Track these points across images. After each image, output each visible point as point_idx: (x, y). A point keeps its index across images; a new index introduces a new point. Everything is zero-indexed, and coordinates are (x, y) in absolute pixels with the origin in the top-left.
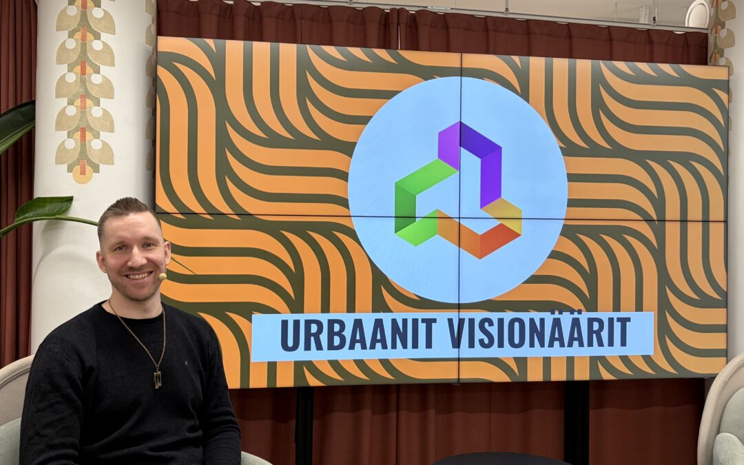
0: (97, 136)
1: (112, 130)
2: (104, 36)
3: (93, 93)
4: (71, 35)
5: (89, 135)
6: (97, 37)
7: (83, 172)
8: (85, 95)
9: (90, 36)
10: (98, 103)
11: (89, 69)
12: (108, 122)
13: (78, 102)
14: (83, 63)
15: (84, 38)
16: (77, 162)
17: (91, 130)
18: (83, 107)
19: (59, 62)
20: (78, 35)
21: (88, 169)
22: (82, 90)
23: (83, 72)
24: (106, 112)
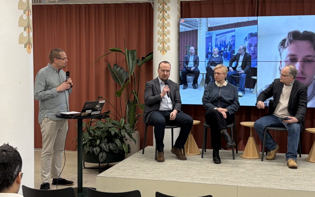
0: (166, 44)
1: (169, 42)
2: (168, 20)
3: (165, 34)
4: (161, 20)
5: (164, 44)
6: (166, 20)
7: (163, 52)
8: (164, 34)
9: (165, 20)
10: (166, 36)
11: (164, 28)
12: (169, 40)
13: (162, 36)
14: (163, 27)
15: (163, 21)
16: (162, 50)
17: (165, 42)
18: (163, 37)
19: (158, 26)
20: (162, 20)
21: (165, 51)
22: (163, 33)
23: (163, 29)
24: (168, 38)
